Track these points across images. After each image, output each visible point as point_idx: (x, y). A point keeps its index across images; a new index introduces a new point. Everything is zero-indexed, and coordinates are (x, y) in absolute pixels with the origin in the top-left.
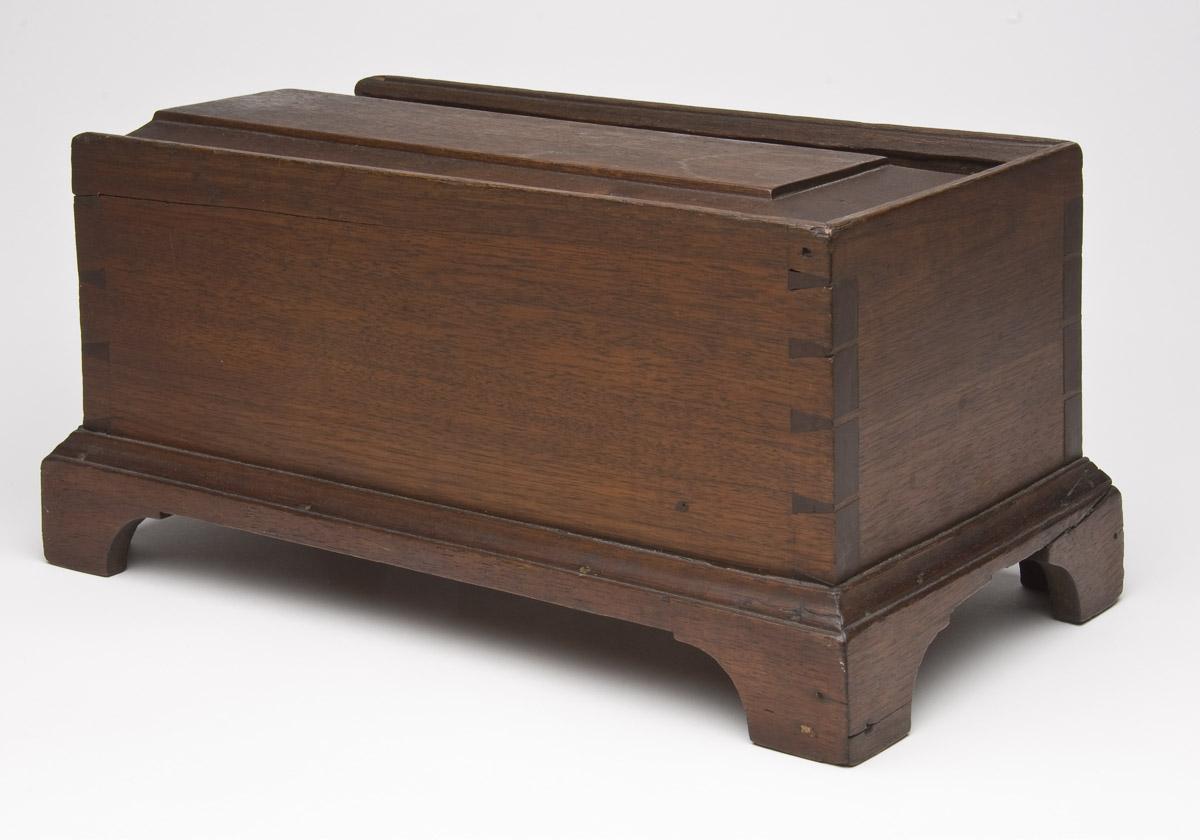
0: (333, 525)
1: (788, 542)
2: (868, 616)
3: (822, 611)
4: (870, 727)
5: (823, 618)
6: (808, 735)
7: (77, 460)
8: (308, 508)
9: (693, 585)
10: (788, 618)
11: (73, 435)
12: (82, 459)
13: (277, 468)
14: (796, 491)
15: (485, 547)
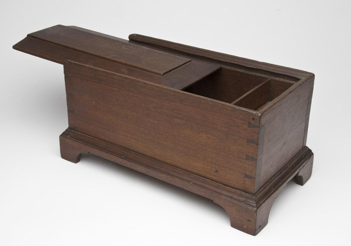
0: (129, 162)
1: (243, 184)
2: (261, 202)
3: (251, 201)
4: (260, 226)
5: (251, 204)
6: (245, 228)
7: (68, 137)
8: (124, 157)
9: (218, 190)
10: (242, 202)
11: (66, 130)
12: (69, 137)
13: (116, 145)
14: (246, 173)
15: (167, 173)
